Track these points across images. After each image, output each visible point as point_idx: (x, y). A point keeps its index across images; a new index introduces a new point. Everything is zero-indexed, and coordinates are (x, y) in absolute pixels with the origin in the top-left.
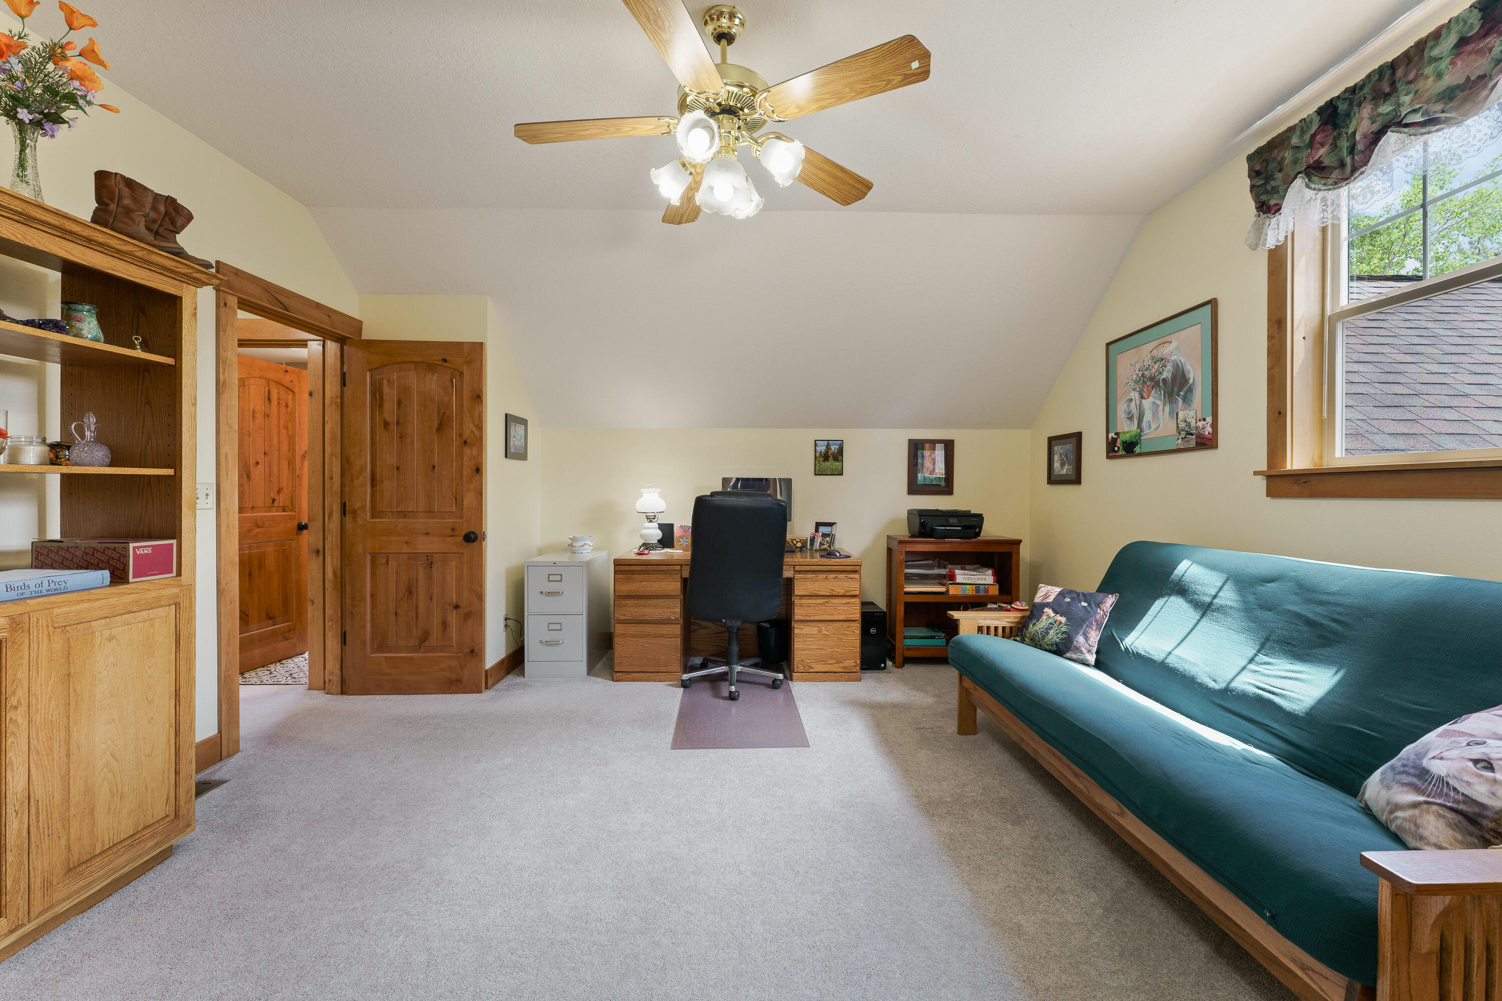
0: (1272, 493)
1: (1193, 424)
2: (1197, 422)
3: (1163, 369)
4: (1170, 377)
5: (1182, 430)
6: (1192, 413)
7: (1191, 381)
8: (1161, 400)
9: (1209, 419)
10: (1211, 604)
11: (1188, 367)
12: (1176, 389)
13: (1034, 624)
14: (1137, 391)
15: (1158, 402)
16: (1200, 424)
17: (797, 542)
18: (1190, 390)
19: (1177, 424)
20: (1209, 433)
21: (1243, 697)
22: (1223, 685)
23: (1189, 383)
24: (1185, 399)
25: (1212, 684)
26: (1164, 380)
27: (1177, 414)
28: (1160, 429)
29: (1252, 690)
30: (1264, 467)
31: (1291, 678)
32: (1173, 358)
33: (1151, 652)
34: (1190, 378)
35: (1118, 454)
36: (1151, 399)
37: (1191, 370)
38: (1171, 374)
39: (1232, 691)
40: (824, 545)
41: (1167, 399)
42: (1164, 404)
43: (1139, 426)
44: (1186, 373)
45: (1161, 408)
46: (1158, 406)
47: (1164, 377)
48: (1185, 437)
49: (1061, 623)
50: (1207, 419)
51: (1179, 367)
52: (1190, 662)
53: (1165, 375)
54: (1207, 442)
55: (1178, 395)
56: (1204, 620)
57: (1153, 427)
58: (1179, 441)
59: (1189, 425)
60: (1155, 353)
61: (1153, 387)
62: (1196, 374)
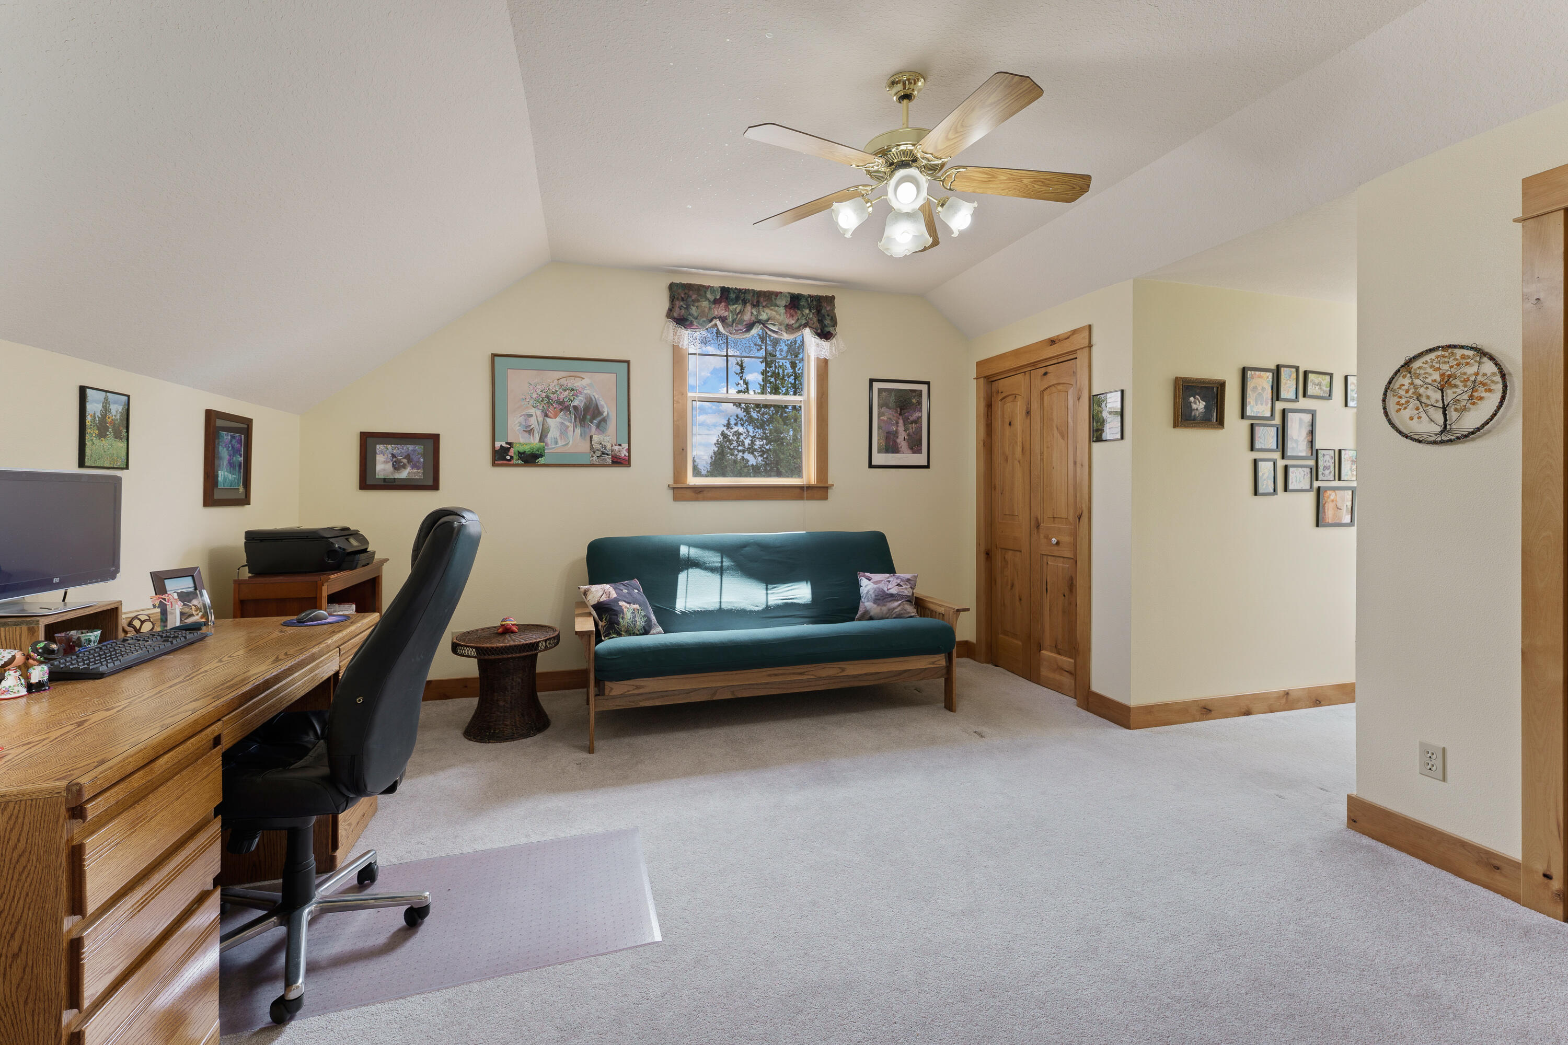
0: (676, 499)
1: (609, 447)
2: (612, 446)
3: (574, 398)
4: (582, 405)
5: (598, 450)
6: (607, 438)
7: (605, 414)
8: (571, 422)
9: (625, 446)
10: (722, 566)
11: (602, 402)
12: (588, 417)
13: (623, 618)
14: (539, 409)
15: (567, 423)
16: (616, 448)
17: (142, 622)
18: (604, 420)
19: (591, 445)
20: (625, 456)
21: (778, 607)
22: (764, 606)
23: (602, 415)
24: (598, 426)
25: (757, 609)
26: (575, 407)
27: (591, 437)
28: (569, 446)
29: (780, 602)
30: (671, 482)
31: (791, 590)
32: (585, 392)
33: (706, 606)
34: (604, 412)
35: (510, 463)
36: (558, 419)
37: (605, 406)
38: (583, 404)
39: (770, 607)
40: (192, 615)
41: (578, 423)
42: (575, 426)
43: (542, 439)
44: (600, 407)
45: (571, 429)
46: (567, 427)
47: (575, 404)
48: (601, 456)
49: (638, 610)
50: (623, 445)
51: (592, 400)
52: (736, 602)
53: (576, 403)
54: (620, 462)
55: (592, 423)
56: (724, 577)
57: (561, 443)
58: (594, 459)
59: (605, 447)
60: (563, 381)
61: (561, 410)
62: (608, 408)
